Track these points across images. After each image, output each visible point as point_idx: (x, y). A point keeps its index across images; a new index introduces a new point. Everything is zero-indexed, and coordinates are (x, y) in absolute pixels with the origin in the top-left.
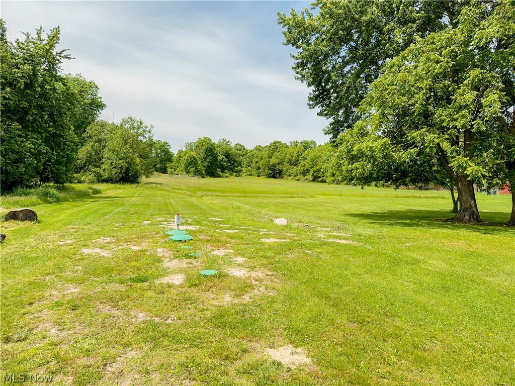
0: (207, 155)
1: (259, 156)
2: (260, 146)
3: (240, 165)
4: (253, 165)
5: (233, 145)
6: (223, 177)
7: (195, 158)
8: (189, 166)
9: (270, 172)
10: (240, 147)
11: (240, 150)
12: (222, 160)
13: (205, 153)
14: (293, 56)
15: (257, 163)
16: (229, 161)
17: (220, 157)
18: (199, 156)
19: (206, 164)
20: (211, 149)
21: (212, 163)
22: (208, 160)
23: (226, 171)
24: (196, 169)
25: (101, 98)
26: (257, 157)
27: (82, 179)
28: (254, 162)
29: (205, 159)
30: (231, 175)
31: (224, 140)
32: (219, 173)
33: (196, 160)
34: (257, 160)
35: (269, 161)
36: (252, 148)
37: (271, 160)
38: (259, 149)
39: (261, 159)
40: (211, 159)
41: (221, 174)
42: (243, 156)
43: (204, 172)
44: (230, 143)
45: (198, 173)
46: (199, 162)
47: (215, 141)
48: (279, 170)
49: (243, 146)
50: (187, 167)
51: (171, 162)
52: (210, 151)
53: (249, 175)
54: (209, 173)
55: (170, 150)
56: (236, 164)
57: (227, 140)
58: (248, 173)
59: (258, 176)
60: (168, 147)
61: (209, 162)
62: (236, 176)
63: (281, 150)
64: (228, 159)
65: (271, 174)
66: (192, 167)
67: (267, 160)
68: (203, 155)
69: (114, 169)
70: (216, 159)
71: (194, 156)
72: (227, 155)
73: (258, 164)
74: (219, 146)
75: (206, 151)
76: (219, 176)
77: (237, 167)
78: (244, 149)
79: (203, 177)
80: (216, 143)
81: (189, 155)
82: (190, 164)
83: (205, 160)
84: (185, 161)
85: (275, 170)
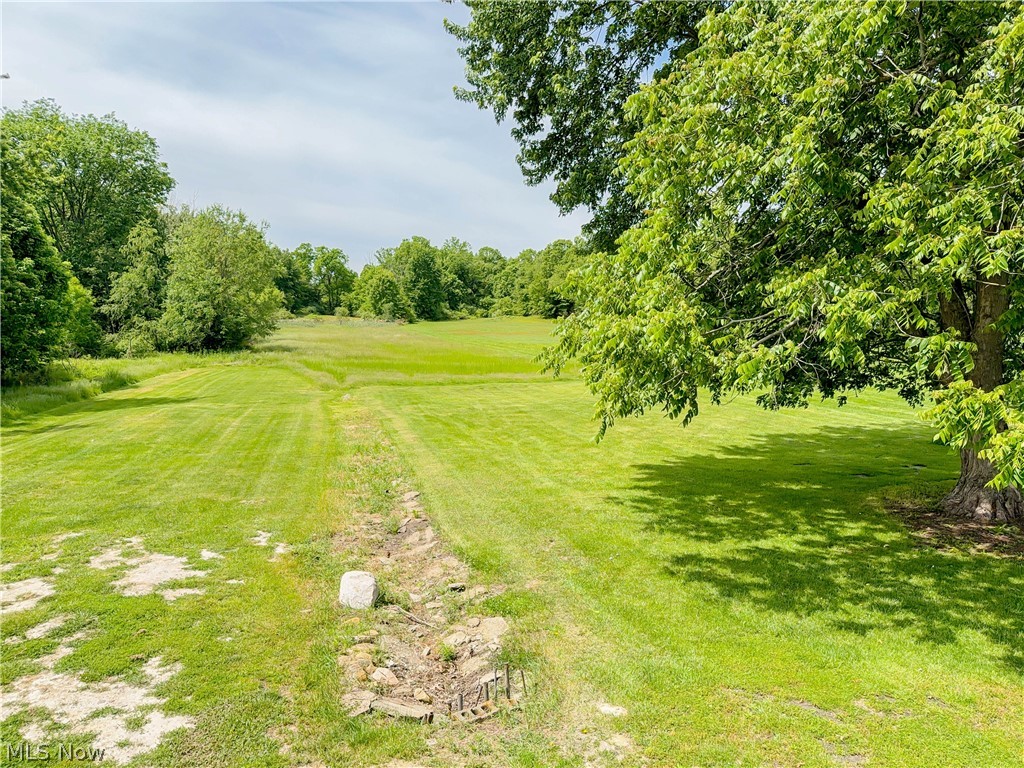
0: (418, 276)
1: (527, 272)
2: (531, 251)
3: (490, 293)
4: (516, 292)
5: (475, 252)
6: (454, 319)
7: (391, 283)
8: (380, 299)
9: (549, 306)
10: (489, 255)
11: (490, 261)
12: (452, 284)
13: (415, 270)
14: (452, 30)
15: (523, 287)
16: (467, 285)
17: (448, 278)
18: (402, 277)
19: (416, 293)
20: (425, 261)
21: (427, 290)
22: (420, 285)
23: (462, 306)
24: (396, 305)
25: (165, 165)
26: (523, 274)
27: (120, 345)
28: (517, 287)
29: (415, 282)
30: (472, 313)
31: (455, 242)
32: (446, 311)
33: (395, 287)
34: (523, 282)
35: (546, 284)
36: (515, 256)
37: (551, 280)
38: (527, 256)
39: (531, 278)
40: (426, 284)
41: (449, 312)
42: (495, 274)
43: (412, 312)
44: (468, 248)
45: (399, 313)
46: (401, 290)
47: (438, 243)
48: (568, 301)
49: (496, 252)
50: (377, 302)
51: (350, 291)
52: (424, 266)
53: (507, 313)
54: (423, 312)
55: (346, 266)
56: (481, 291)
57: (461, 242)
58: (505, 309)
59: (526, 315)
60: (343, 261)
61: (422, 290)
62: (482, 316)
63: (570, 258)
64: (464, 281)
65: (551, 310)
66: (386, 301)
67: (542, 281)
68: (409, 275)
69: (189, 322)
70: (438, 282)
71: (390, 278)
72: (462, 273)
73: (524, 290)
74: (444, 255)
75: (416, 267)
76: (446, 318)
77: (483, 296)
78: (500, 258)
79: (411, 322)
80: (439, 248)
81: (379, 276)
82: (383, 295)
83: (414, 286)
84: (372, 289)
85: (559, 302)
